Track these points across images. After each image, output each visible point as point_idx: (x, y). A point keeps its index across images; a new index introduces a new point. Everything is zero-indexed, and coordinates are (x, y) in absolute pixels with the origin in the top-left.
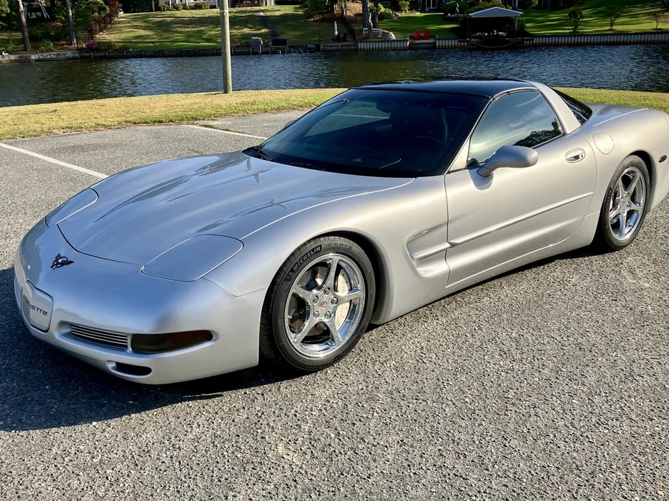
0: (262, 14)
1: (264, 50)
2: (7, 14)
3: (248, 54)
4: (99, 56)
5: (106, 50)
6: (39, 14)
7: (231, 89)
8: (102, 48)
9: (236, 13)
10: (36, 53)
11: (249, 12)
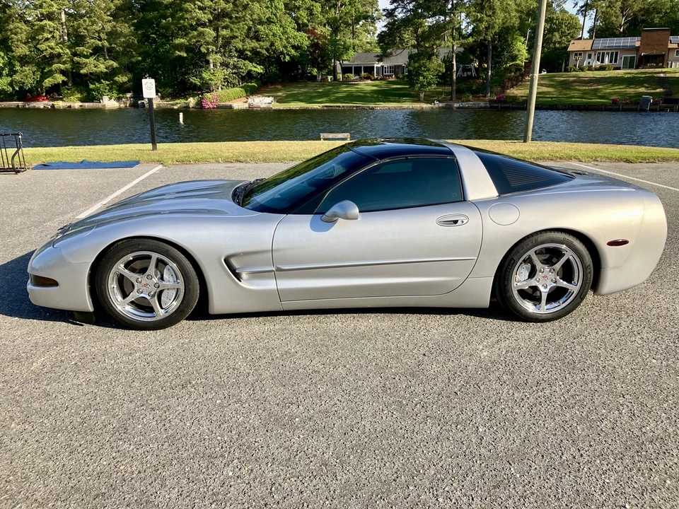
0: (662, 75)
1: (652, 107)
2: (443, 73)
3: (635, 110)
4: (504, 107)
5: (511, 102)
6: (469, 73)
7: (530, 139)
8: (508, 100)
9: (637, 74)
10: (458, 102)
11: (649, 73)
